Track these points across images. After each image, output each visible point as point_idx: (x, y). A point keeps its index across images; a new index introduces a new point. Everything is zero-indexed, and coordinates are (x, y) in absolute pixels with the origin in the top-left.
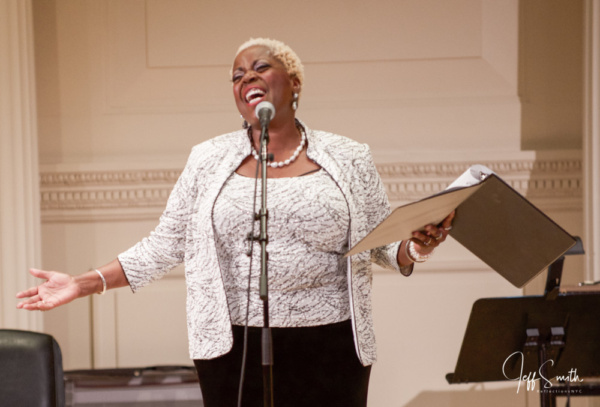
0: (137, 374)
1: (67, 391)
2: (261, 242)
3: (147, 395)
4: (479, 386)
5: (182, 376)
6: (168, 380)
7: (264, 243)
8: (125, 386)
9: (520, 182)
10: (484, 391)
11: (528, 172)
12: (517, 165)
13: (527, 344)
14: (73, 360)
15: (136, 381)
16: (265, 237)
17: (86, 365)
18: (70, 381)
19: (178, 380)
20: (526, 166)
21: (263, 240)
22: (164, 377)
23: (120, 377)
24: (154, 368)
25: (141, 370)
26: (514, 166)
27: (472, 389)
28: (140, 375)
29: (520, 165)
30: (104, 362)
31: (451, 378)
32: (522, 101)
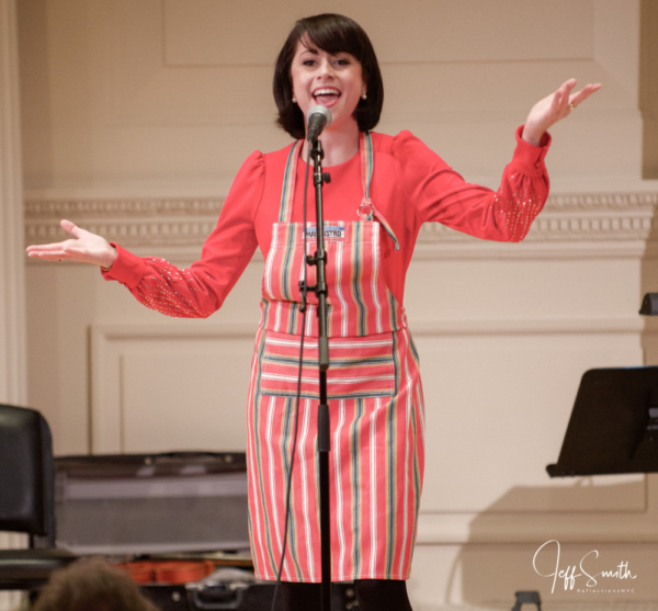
0: (148, 461)
1: (57, 483)
2: (318, 295)
3: (161, 489)
4: (585, 481)
5: (206, 465)
6: (188, 470)
7: (323, 296)
8: (132, 476)
9: (641, 220)
10: (591, 488)
11: (652, 208)
12: (638, 198)
13: (649, 428)
14: (66, 443)
15: (147, 471)
16: (324, 288)
17: (82, 450)
18: (61, 469)
19: (200, 469)
20: (648, 199)
21: (322, 292)
22: (182, 466)
23: (126, 465)
24: (171, 455)
25: (154, 457)
26: (633, 199)
27: (578, 485)
28: (153, 463)
29: (641, 199)
30: (106, 446)
31: (553, 470)
32: (644, 117)
